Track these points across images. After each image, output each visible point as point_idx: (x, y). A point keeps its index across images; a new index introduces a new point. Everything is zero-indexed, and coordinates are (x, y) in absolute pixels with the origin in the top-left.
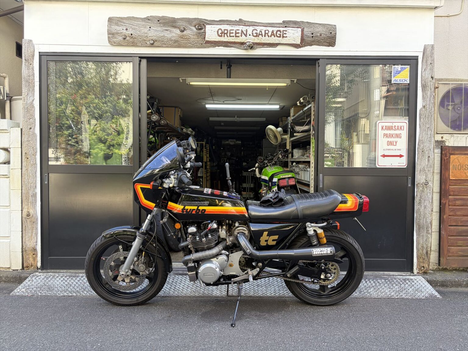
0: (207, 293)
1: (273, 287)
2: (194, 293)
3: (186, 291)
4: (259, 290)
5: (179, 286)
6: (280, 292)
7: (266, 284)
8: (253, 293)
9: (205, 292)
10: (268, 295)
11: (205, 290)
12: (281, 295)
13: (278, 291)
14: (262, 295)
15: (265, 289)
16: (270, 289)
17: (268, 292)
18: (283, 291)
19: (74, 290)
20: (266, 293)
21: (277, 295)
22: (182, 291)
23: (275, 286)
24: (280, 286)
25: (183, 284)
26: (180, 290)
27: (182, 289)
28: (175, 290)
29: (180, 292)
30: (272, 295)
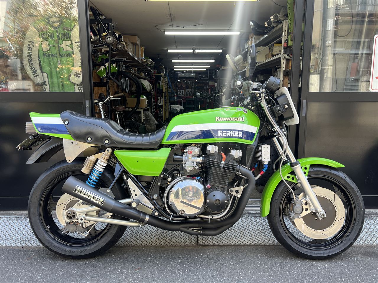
0: (174, 241)
1: (249, 232)
2: (159, 242)
3: (149, 238)
4: (233, 236)
5: (141, 232)
6: (258, 239)
7: (240, 227)
8: (226, 240)
9: (172, 239)
10: (245, 242)
11: (172, 237)
12: (260, 242)
13: (255, 237)
14: (237, 244)
15: (240, 234)
16: (245, 235)
17: (244, 239)
18: (261, 238)
19: (20, 238)
20: (241, 241)
21: (255, 242)
22: (144, 238)
23: (251, 230)
24: (257, 230)
25: (146, 229)
26: (143, 237)
27: (145, 235)
28: (137, 237)
29: (142, 240)
30: (250, 242)
